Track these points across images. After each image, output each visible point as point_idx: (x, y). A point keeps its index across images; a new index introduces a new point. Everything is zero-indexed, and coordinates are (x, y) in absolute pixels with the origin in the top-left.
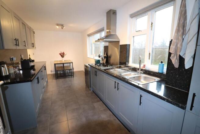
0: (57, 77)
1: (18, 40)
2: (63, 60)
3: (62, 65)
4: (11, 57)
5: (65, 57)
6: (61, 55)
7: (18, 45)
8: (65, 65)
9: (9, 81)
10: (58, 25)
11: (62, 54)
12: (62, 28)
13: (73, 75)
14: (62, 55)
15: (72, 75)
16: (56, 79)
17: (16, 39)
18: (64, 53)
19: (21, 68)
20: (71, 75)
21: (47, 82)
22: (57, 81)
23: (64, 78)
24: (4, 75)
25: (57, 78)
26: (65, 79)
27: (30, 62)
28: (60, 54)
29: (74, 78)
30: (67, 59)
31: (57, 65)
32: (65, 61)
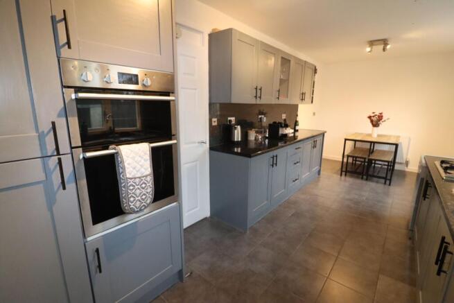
0: (344, 169)
1: (261, 89)
2: (375, 134)
3: (367, 146)
4: (260, 116)
5: (383, 125)
6: (372, 121)
7: (260, 97)
8: (377, 147)
9: (239, 151)
10: (372, 43)
11: (374, 119)
12: (384, 49)
13: (390, 180)
14: (376, 121)
15: (385, 179)
16: (341, 175)
17: (256, 89)
18: (380, 117)
19: (267, 136)
20: (384, 176)
21: (319, 172)
22: (341, 180)
23: (362, 178)
24: (236, 140)
25: (344, 173)
26: (364, 182)
27: (282, 127)
28: (370, 117)
29: (391, 187)
30: (385, 132)
31: (358, 144)
32: (379, 136)
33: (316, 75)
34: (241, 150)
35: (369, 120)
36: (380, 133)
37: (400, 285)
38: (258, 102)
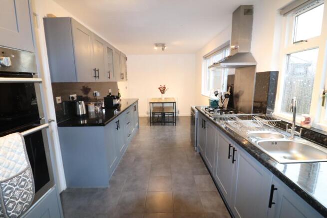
0: (152, 122)
1: (98, 70)
2: (163, 97)
3: (161, 105)
4: (95, 92)
5: (166, 92)
6: (161, 91)
7: (98, 77)
8: (165, 105)
9: (86, 122)
10: (157, 45)
11: (162, 89)
12: (163, 49)
13: (175, 122)
14: (163, 90)
15: (173, 122)
16: (151, 125)
17: (95, 70)
18: (164, 88)
19: (103, 106)
20: (172, 121)
21: (138, 127)
22: (151, 129)
23: (162, 125)
24: (81, 114)
25: (152, 124)
26: (164, 127)
27: (115, 99)
28: (159, 88)
29: (176, 126)
30: (169, 96)
31: (155, 105)
32: (165, 98)
33: (127, 62)
34: (87, 122)
35: (159, 90)
36: (165, 97)
37: (203, 176)
38: (98, 80)
